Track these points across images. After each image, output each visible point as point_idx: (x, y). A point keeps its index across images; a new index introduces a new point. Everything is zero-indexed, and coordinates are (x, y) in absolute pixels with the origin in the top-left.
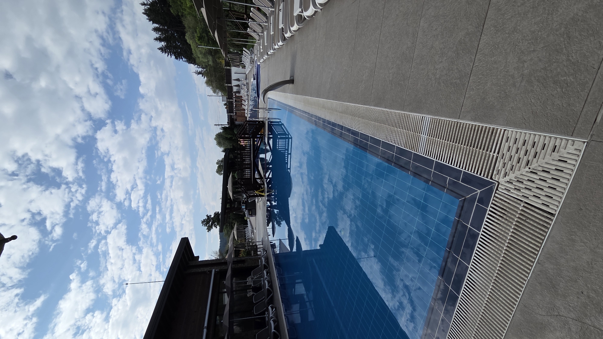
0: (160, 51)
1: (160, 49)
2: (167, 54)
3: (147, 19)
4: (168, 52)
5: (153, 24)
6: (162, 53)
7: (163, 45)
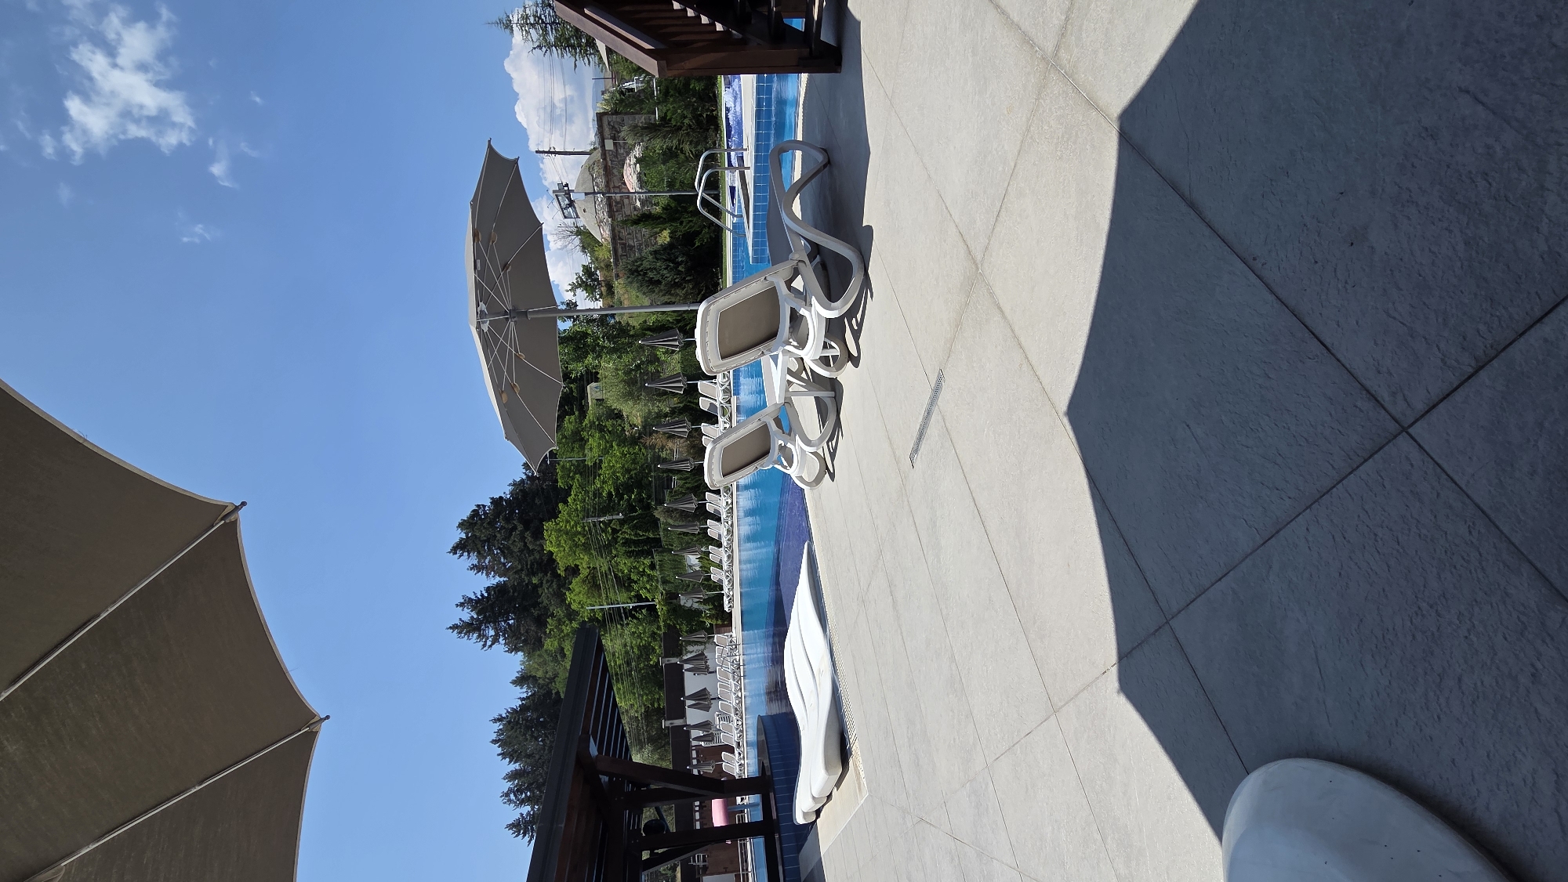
0: (511, 831)
1: (511, 826)
2: (527, 838)
3: (499, 755)
4: (532, 828)
5: (510, 762)
6: (517, 836)
7: (522, 815)
